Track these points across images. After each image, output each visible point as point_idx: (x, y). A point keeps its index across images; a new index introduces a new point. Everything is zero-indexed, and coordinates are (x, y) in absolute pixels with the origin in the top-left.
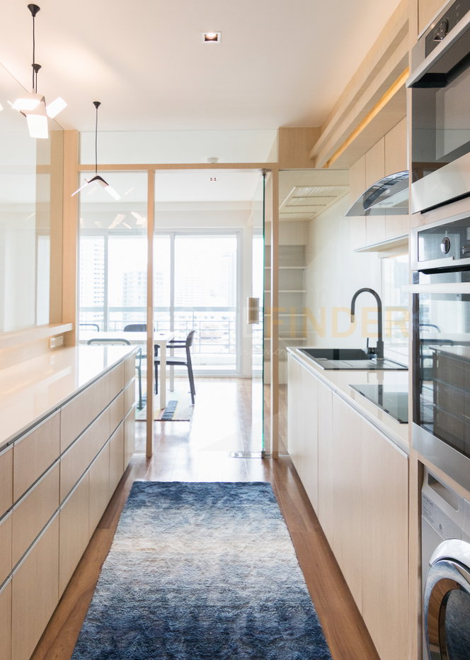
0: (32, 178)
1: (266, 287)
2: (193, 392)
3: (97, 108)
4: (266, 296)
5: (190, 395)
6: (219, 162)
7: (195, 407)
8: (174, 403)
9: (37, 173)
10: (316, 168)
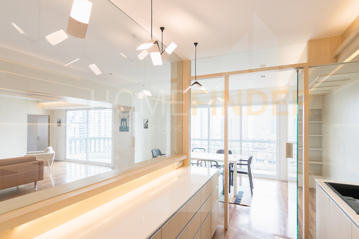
0: (169, 85)
1: (299, 132)
2: (252, 187)
3: (196, 46)
4: (299, 138)
5: (250, 188)
6: (266, 67)
7: (253, 197)
8: (241, 193)
9: (172, 82)
10: (338, 62)
